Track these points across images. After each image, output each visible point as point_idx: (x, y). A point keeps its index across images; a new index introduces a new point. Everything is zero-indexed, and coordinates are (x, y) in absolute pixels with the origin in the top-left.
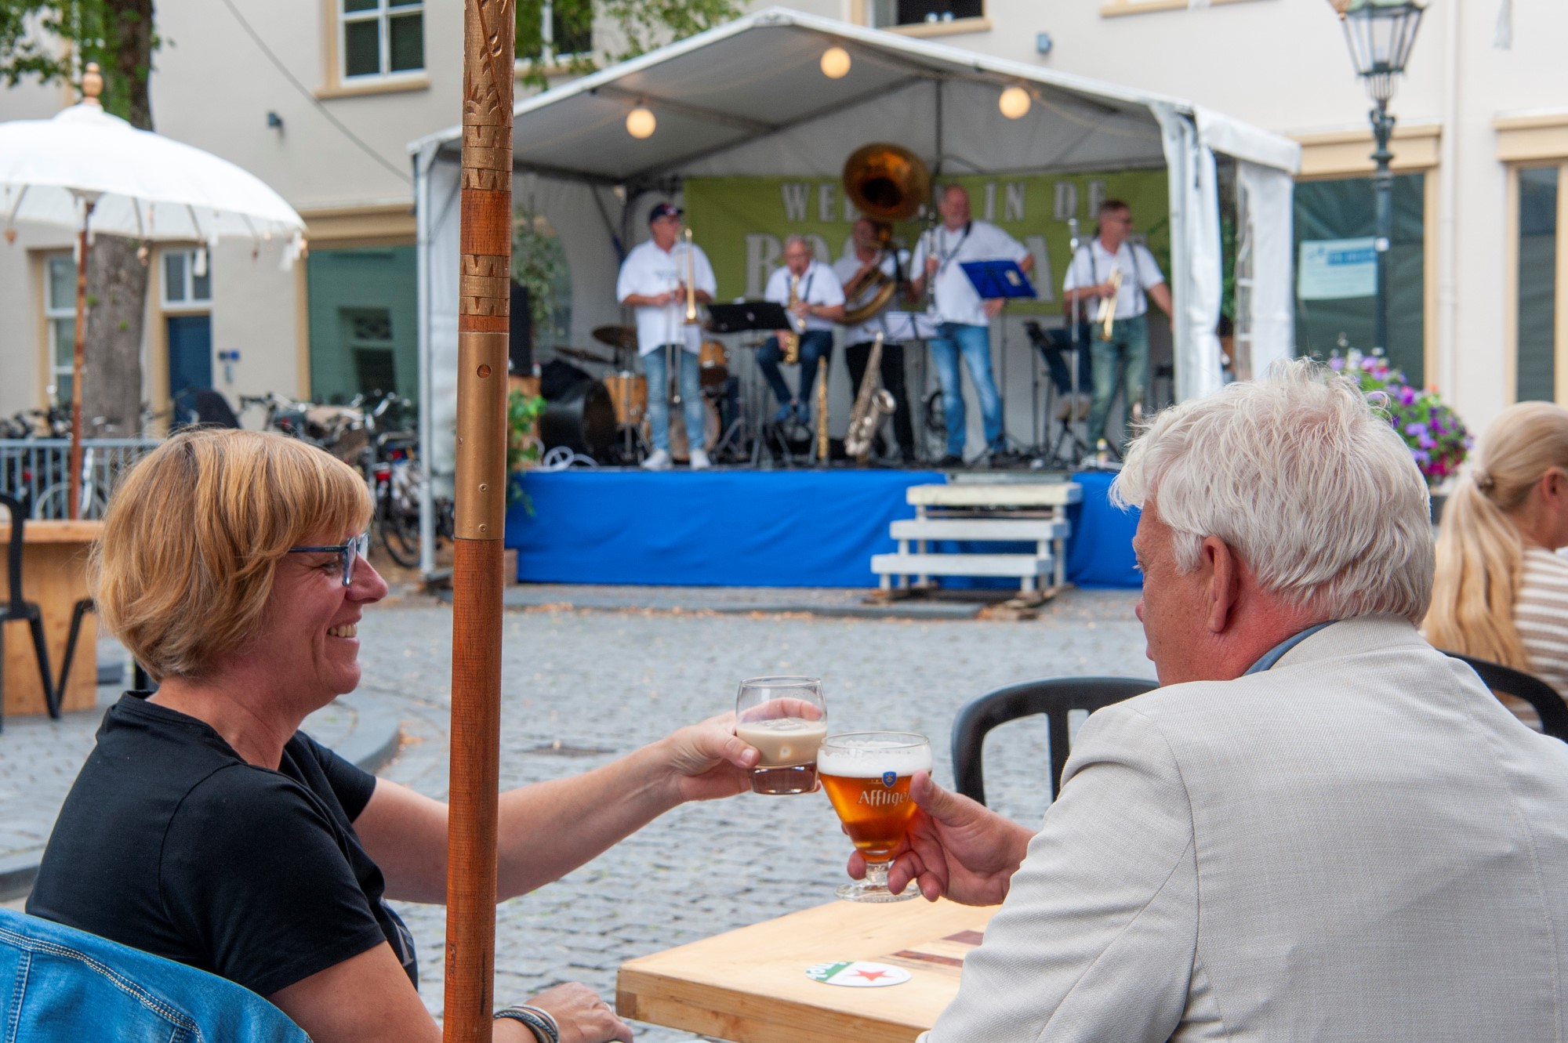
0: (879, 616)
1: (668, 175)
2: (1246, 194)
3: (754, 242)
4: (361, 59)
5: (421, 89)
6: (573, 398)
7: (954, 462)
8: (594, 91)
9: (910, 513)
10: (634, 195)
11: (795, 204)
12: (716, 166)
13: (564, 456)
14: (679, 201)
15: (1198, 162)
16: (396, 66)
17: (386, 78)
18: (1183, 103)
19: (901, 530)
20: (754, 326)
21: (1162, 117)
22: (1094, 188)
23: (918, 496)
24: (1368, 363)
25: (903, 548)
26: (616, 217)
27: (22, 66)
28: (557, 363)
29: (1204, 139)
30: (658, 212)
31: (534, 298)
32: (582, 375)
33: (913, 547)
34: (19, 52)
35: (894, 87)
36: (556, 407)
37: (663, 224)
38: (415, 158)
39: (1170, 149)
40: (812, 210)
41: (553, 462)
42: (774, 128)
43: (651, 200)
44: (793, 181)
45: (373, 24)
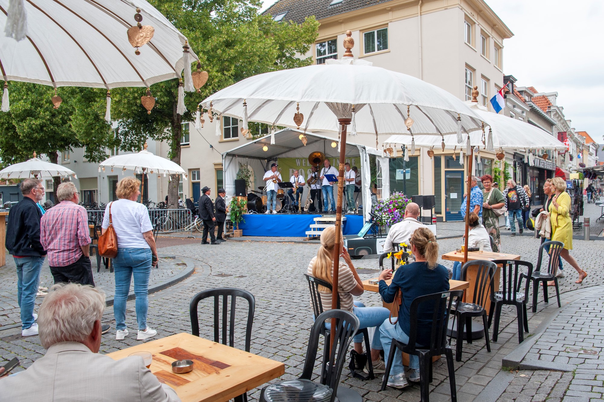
0: (306, 243)
1: (275, 157)
2: (379, 162)
3: (291, 170)
4: (227, 135)
5: (238, 140)
6: (253, 201)
7: (326, 213)
8: (255, 143)
9: (314, 223)
10: (268, 161)
11: (298, 163)
12: (284, 156)
13: (252, 212)
14: (277, 163)
15: (366, 157)
16: (233, 137)
17: (232, 139)
18: (363, 145)
19: (312, 226)
20: (287, 187)
21: (359, 148)
22: (353, 160)
23: (315, 219)
24: (400, 194)
25: (312, 229)
26: (265, 166)
27: (164, 138)
28: (251, 193)
29: (367, 152)
30: (273, 165)
31: (247, 181)
32: (256, 196)
33: (314, 229)
34: (163, 135)
35: (316, 141)
36: (250, 202)
37: (274, 168)
38: (222, 155)
39: (361, 154)
40: (301, 164)
41: (250, 213)
42: (295, 149)
43: (272, 162)
44: (298, 158)
45: (230, 128)
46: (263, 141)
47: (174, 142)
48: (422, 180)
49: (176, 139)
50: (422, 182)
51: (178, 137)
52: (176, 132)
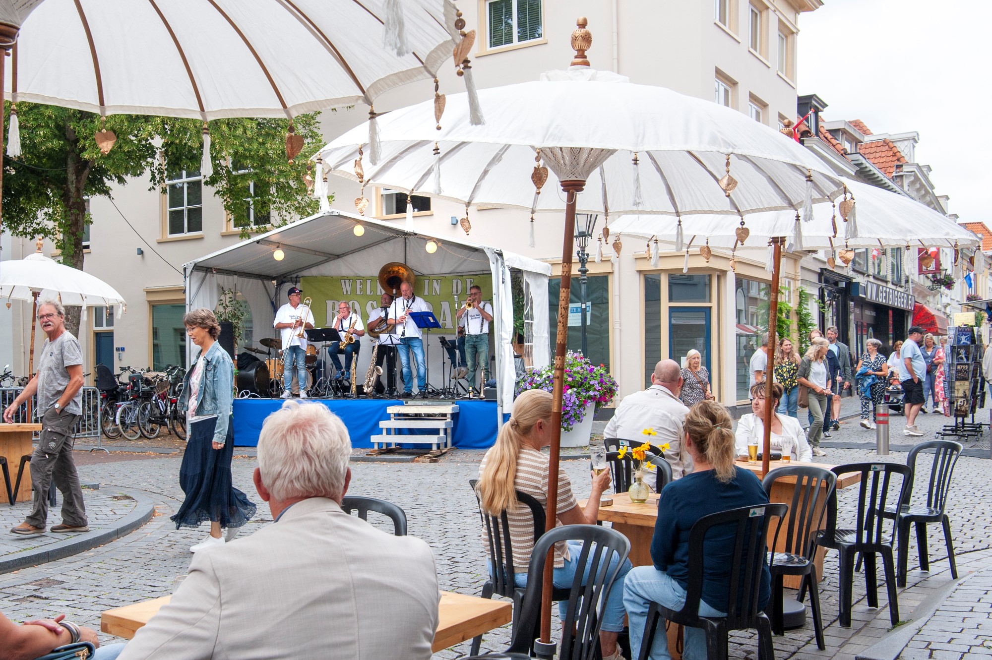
0: (373, 461)
1: (295, 275)
2: (528, 284)
3: (330, 303)
4: (176, 227)
5: (201, 239)
6: (251, 369)
8: (258, 242)
9: (388, 417)
10: (280, 284)
11: (347, 287)
12: (314, 272)
13: (247, 393)
14: (299, 286)
15: (503, 273)
16: (189, 231)
17: (187, 235)
18: (497, 248)
19: (383, 424)
20: (325, 339)
21: (489, 254)
22: (468, 281)
23: (391, 410)
24: (575, 355)
25: (384, 432)
26: (273, 293)
27: (36, 231)
28: (244, 354)
29: (506, 263)
30: (292, 291)
31: (235, 327)
32: (256, 359)
33: (389, 431)
34: (35, 225)
35: (387, 240)
36: (243, 372)
37: (294, 297)
38: (185, 269)
39: (493, 267)
40: (354, 290)
41: (243, 396)
42: (338, 256)
43: (288, 286)
44: (346, 278)
45: (183, 211)
46: (273, 239)
47: (69, 239)
48: (617, 327)
49: (74, 234)
50: (617, 332)
51: (77, 229)
52: (73, 218)
